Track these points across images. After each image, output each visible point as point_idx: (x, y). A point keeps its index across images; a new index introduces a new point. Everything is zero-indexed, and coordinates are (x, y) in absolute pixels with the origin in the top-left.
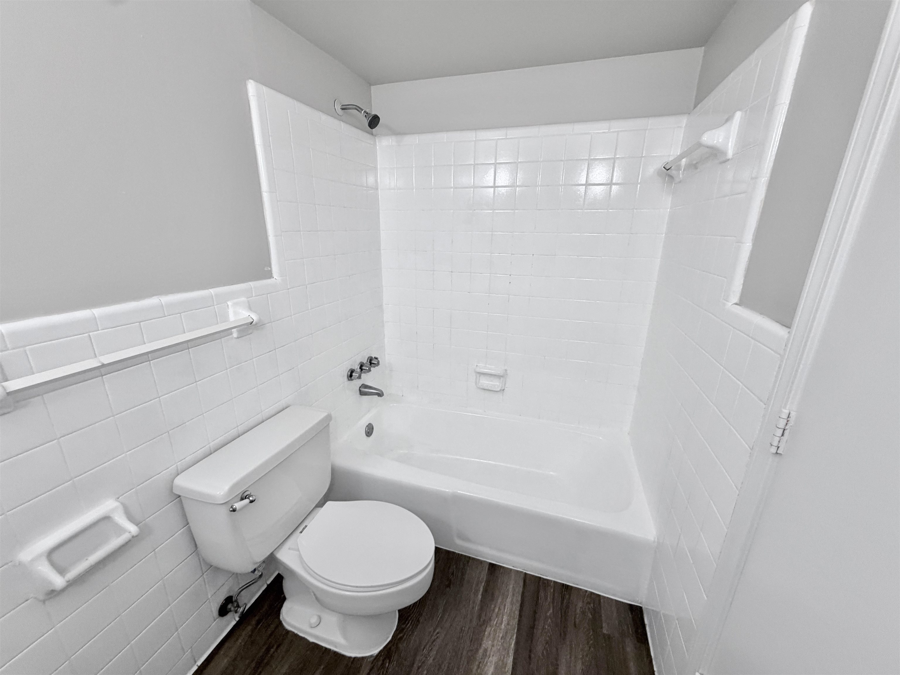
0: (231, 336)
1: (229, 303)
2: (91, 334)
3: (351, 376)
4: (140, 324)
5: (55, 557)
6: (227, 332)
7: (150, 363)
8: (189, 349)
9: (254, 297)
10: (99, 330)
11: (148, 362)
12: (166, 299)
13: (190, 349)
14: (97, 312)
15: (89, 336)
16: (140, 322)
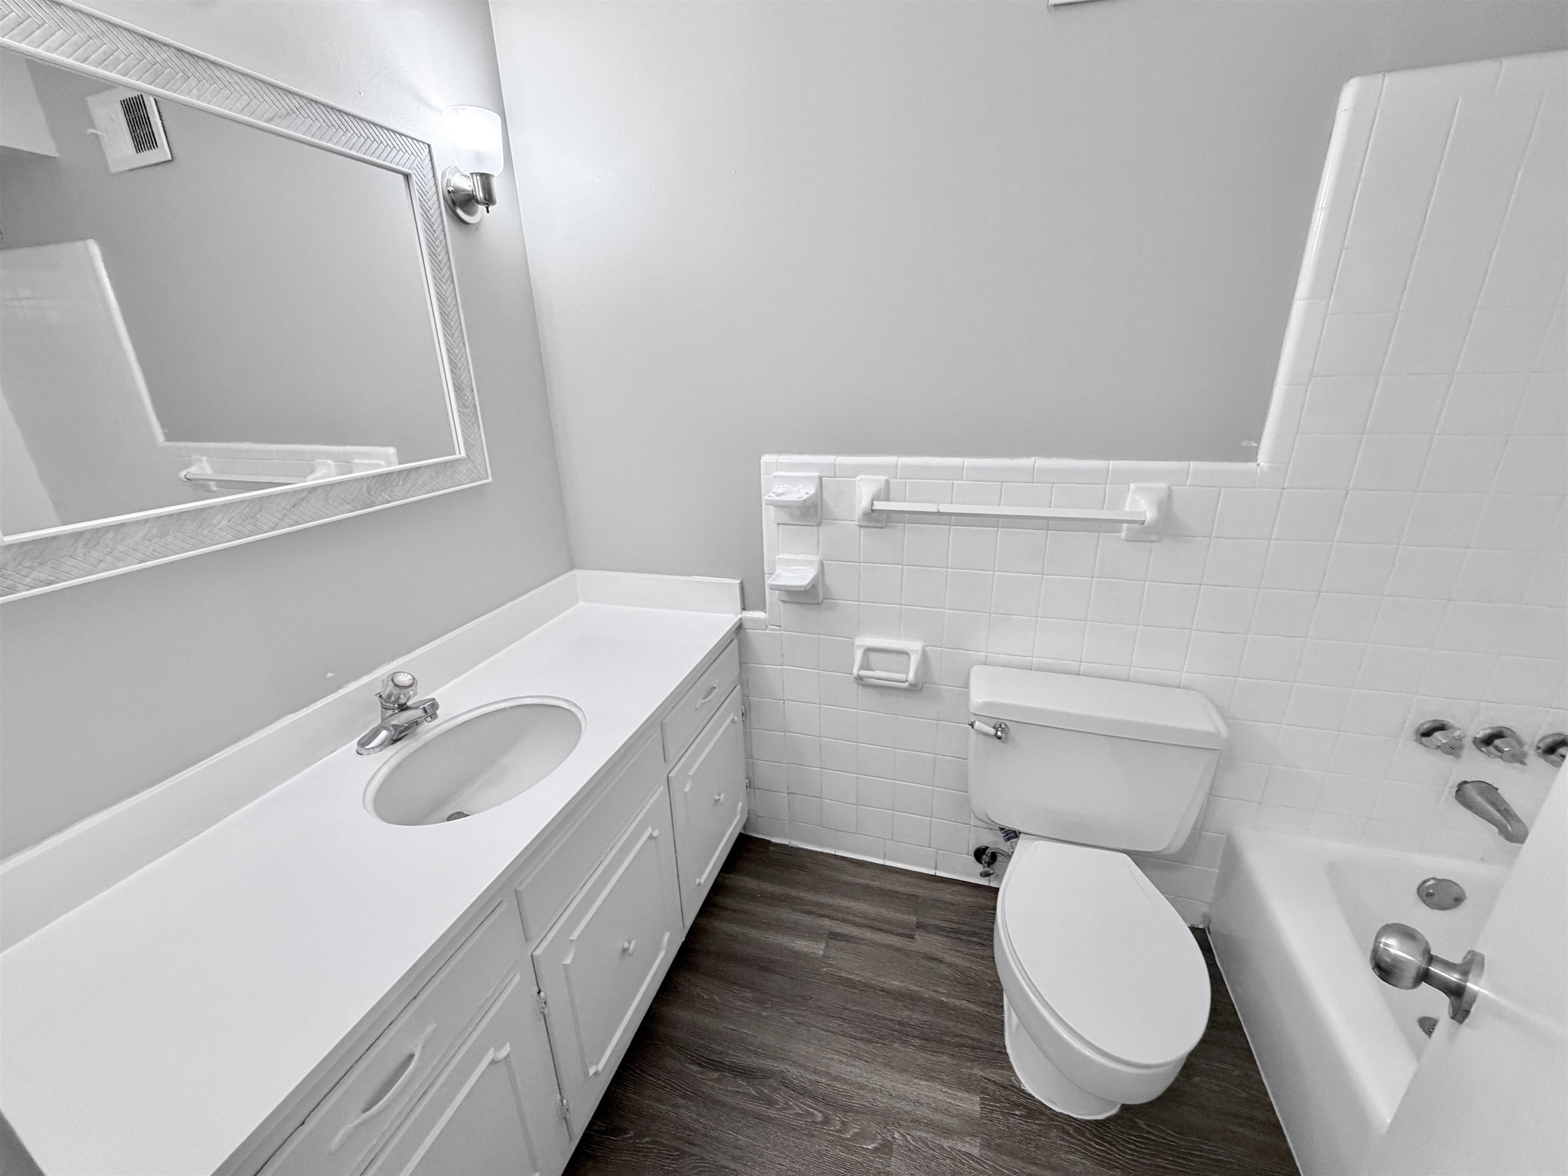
0: (1117, 534)
1: (1132, 486)
2: (955, 482)
3: (1428, 733)
4: (1002, 484)
5: (873, 656)
6: (1113, 525)
7: (998, 530)
8: (1048, 530)
9: (1189, 486)
10: (962, 480)
11: (996, 529)
12: (1042, 462)
13: (1049, 532)
14: (968, 462)
15: (953, 483)
16: (1002, 482)
